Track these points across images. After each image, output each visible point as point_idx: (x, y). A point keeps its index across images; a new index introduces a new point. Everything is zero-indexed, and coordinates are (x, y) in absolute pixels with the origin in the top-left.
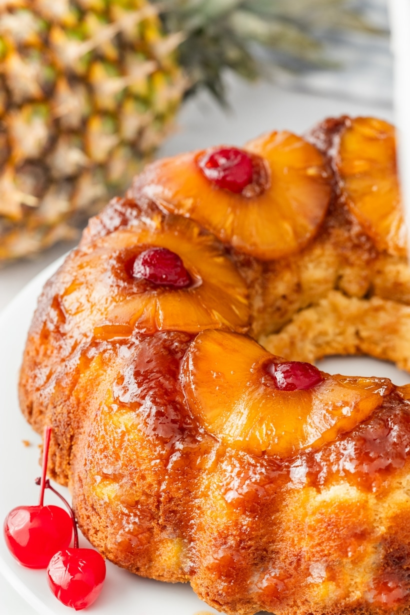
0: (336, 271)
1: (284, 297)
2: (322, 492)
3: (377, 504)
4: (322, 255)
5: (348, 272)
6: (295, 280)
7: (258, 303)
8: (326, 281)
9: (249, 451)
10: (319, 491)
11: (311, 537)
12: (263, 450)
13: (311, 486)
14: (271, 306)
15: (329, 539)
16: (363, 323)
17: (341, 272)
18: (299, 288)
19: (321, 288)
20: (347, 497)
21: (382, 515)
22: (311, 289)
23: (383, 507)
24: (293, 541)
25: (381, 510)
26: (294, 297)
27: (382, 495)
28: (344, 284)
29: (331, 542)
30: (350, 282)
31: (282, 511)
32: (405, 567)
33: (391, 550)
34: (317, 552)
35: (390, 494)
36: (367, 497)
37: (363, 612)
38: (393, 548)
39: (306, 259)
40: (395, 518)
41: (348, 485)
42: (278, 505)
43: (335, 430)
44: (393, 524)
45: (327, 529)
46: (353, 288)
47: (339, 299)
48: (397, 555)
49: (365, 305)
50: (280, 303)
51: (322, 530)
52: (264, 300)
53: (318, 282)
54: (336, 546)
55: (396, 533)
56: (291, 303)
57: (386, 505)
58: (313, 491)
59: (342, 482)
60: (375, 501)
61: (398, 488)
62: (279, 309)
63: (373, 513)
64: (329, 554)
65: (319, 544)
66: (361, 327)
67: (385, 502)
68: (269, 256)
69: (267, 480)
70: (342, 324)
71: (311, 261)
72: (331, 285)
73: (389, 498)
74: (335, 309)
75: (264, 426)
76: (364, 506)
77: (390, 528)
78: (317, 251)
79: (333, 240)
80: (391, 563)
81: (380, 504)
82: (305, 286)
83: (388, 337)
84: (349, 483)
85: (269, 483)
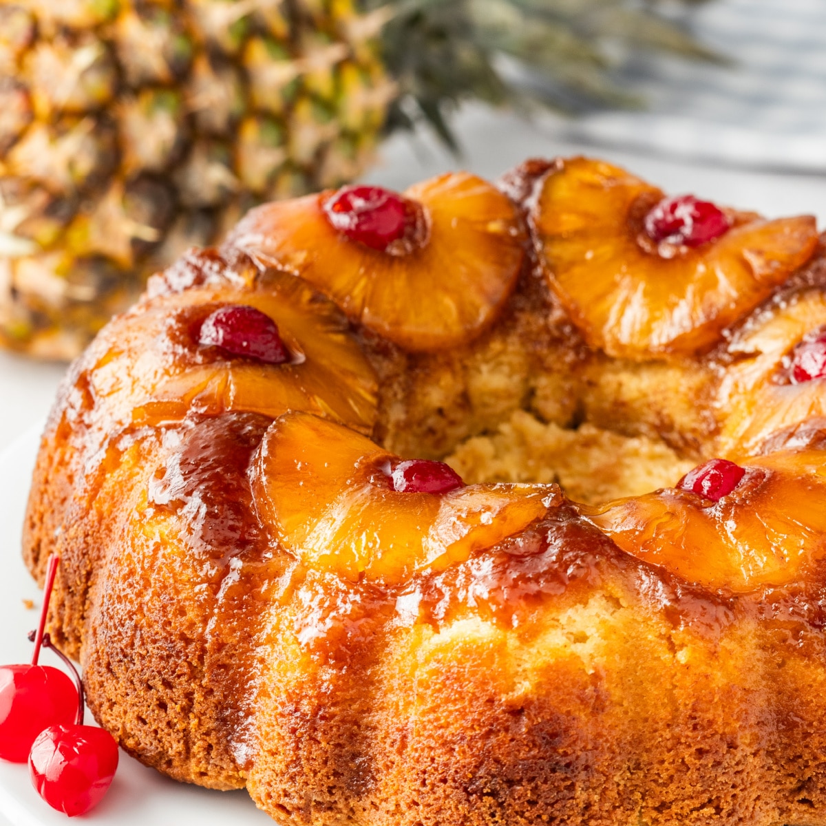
0: (526, 380)
1: (440, 412)
2: (441, 630)
3: (520, 648)
4: (503, 352)
5: (544, 383)
6: (459, 387)
7: (397, 414)
8: (509, 395)
9: (341, 574)
10: (436, 629)
11: (421, 698)
12: (361, 570)
13: (425, 622)
14: (420, 423)
15: (447, 700)
16: (566, 465)
17: (532, 383)
18: (465, 400)
19: (502, 405)
20: (477, 635)
21: (528, 666)
22: (485, 405)
23: (529, 653)
24: (397, 705)
25: (525, 657)
26: (458, 415)
27: (529, 635)
28: (539, 403)
29: (449, 705)
30: (546, 398)
31: (384, 662)
32: (561, 751)
33: (540, 720)
34: (429, 721)
35: (542, 635)
36: (505, 637)
37: (496, 819)
38: (543, 718)
39: (479, 356)
40: (547, 670)
41: (479, 619)
42: (378, 652)
43: (468, 544)
44: (544, 680)
45: (445, 685)
46: (551, 408)
47: (529, 424)
48: (548, 728)
49: (570, 436)
50: (432, 421)
51: (437, 687)
52: (407, 412)
53: (496, 395)
54: (457, 710)
55: (548, 694)
56: (452, 423)
57: (533, 651)
58: (427, 630)
59: (471, 615)
60: (517, 643)
61: (554, 627)
62: (431, 431)
63: (515, 663)
64: (448, 725)
65: (433, 710)
66: (562, 472)
67: (533, 646)
68: (418, 344)
69: (362, 612)
70: (531, 463)
71: (486, 361)
72: (515, 402)
73: (539, 641)
74: (522, 439)
75: (364, 537)
76: (501, 648)
77: (539, 686)
78: (496, 346)
79: (520, 330)
80: (539, 741)
81: (526, 648)
82: (475, 401)
83: (602, 488)
84: (482, 617)
85: (364, 617)
